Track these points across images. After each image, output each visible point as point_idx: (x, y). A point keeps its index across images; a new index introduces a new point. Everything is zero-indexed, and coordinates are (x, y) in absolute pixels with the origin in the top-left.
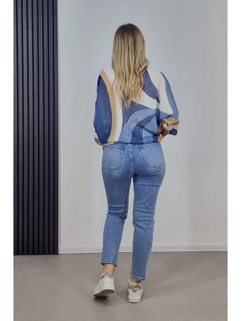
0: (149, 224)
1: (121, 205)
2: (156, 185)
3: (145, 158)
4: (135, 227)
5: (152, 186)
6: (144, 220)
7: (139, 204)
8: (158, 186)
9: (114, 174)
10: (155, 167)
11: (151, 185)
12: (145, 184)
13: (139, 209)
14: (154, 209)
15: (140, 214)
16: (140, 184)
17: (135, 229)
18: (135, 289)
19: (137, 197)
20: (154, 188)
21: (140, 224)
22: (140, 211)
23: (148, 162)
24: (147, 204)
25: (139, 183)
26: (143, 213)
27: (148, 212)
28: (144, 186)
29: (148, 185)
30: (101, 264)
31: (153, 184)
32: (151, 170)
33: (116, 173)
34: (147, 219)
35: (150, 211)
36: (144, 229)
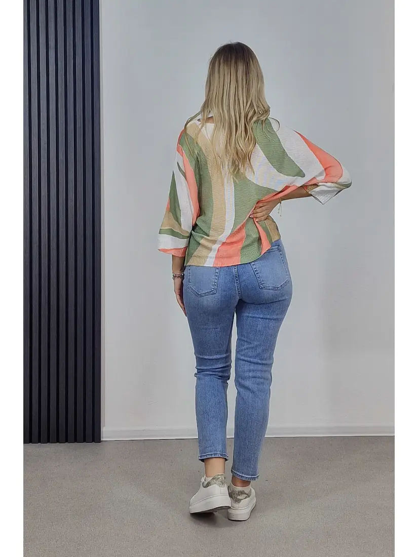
0: (263, 383)
1: (220, 355)
2: (275, 317)
3: (257, 274)
4: (238, 389)
5: (269, 319)
6: (254, 377)
7: (245, 349)
8: (279, 321)
9: (205, 303)
10: (275, 289)
11: (266, 319)
12: (258, 316)
13: (246, 359)
14: (271, 358)
15: (247, 367)
16: (248, 317)
17: (238, 393)
18: (239, 497)
19: (243, 338)
20: (272, 324)
21: (248, 383)
22: (248, 361)
23: (263, 281)
24: (259, 350)
25: (247, 314)
26: (252, 364)
27: (260, 364)
28: (254, 319)
29: (262, 318)
30: (200, 460)
31: (271, 317)
32: (267, 294)
33: (210, 301)
34: (259, 374)
35: (264, 362)
36: (253, 392)
